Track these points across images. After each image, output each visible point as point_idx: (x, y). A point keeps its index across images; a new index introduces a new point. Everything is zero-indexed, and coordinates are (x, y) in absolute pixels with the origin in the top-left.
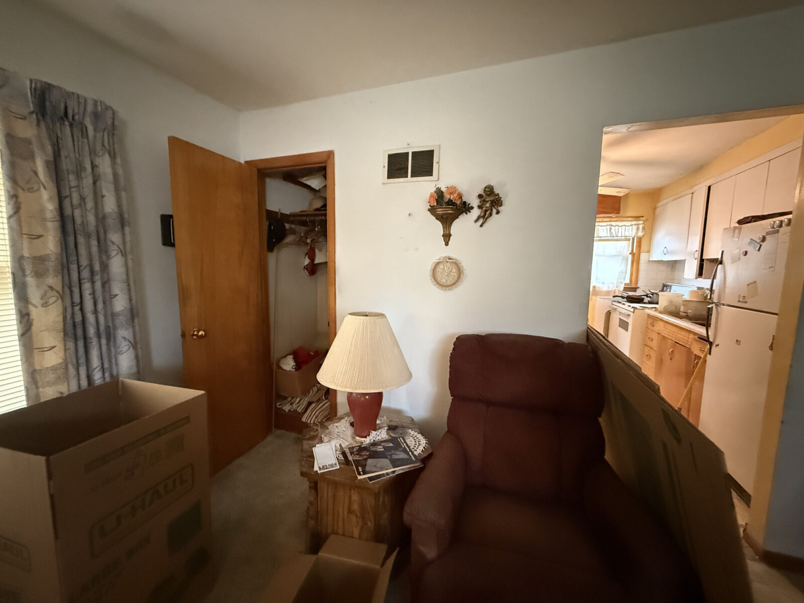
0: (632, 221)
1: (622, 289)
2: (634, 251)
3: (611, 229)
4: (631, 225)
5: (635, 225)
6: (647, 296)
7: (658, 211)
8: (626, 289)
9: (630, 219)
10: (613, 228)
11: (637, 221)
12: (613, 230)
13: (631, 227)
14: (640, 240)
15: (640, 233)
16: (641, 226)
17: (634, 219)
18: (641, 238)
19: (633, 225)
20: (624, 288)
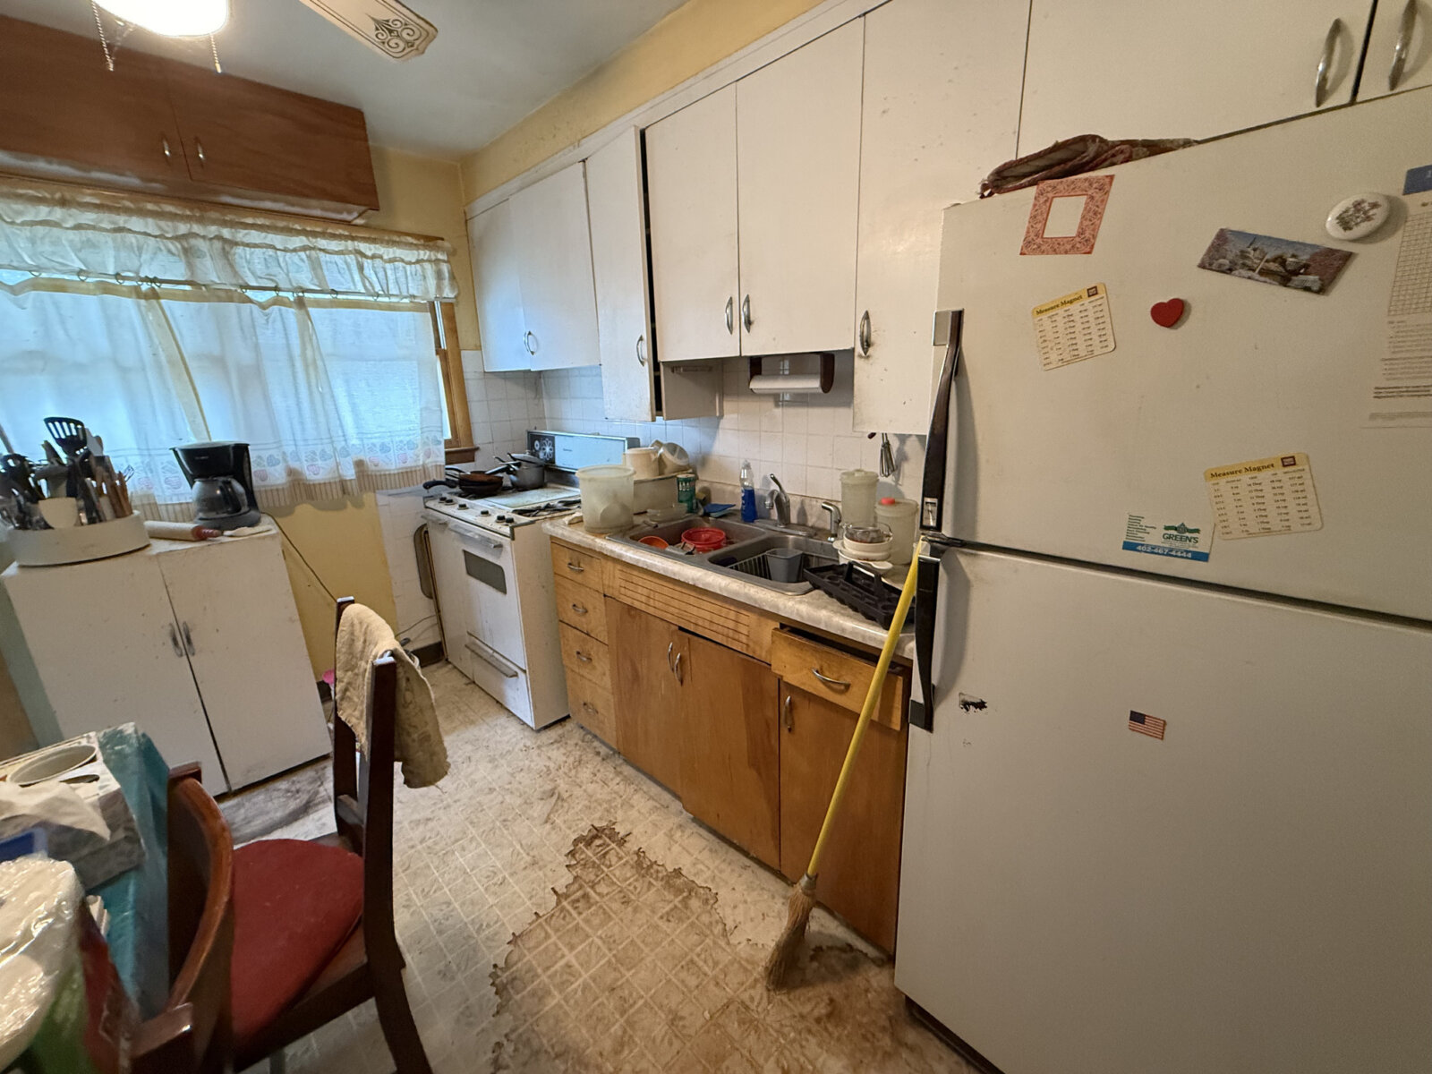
0: (417, 247)
1: (442, 459)
2: (444, 346)
3: (361, 268)
4: (418, 262)
5: (429, 261)
6: (507, 470)
7: (478, 226)
8: (451, 457)
9: (410, 239)
10: (367, 263)
11: (430, 248)
12: (368, 271)
13: (418, 266)
14: (450, 310)
15: (448, 293)
16: (445, 268)
17: (422, 242)
18: (452, 304)
19: (423, 261)
20: (447, 453)
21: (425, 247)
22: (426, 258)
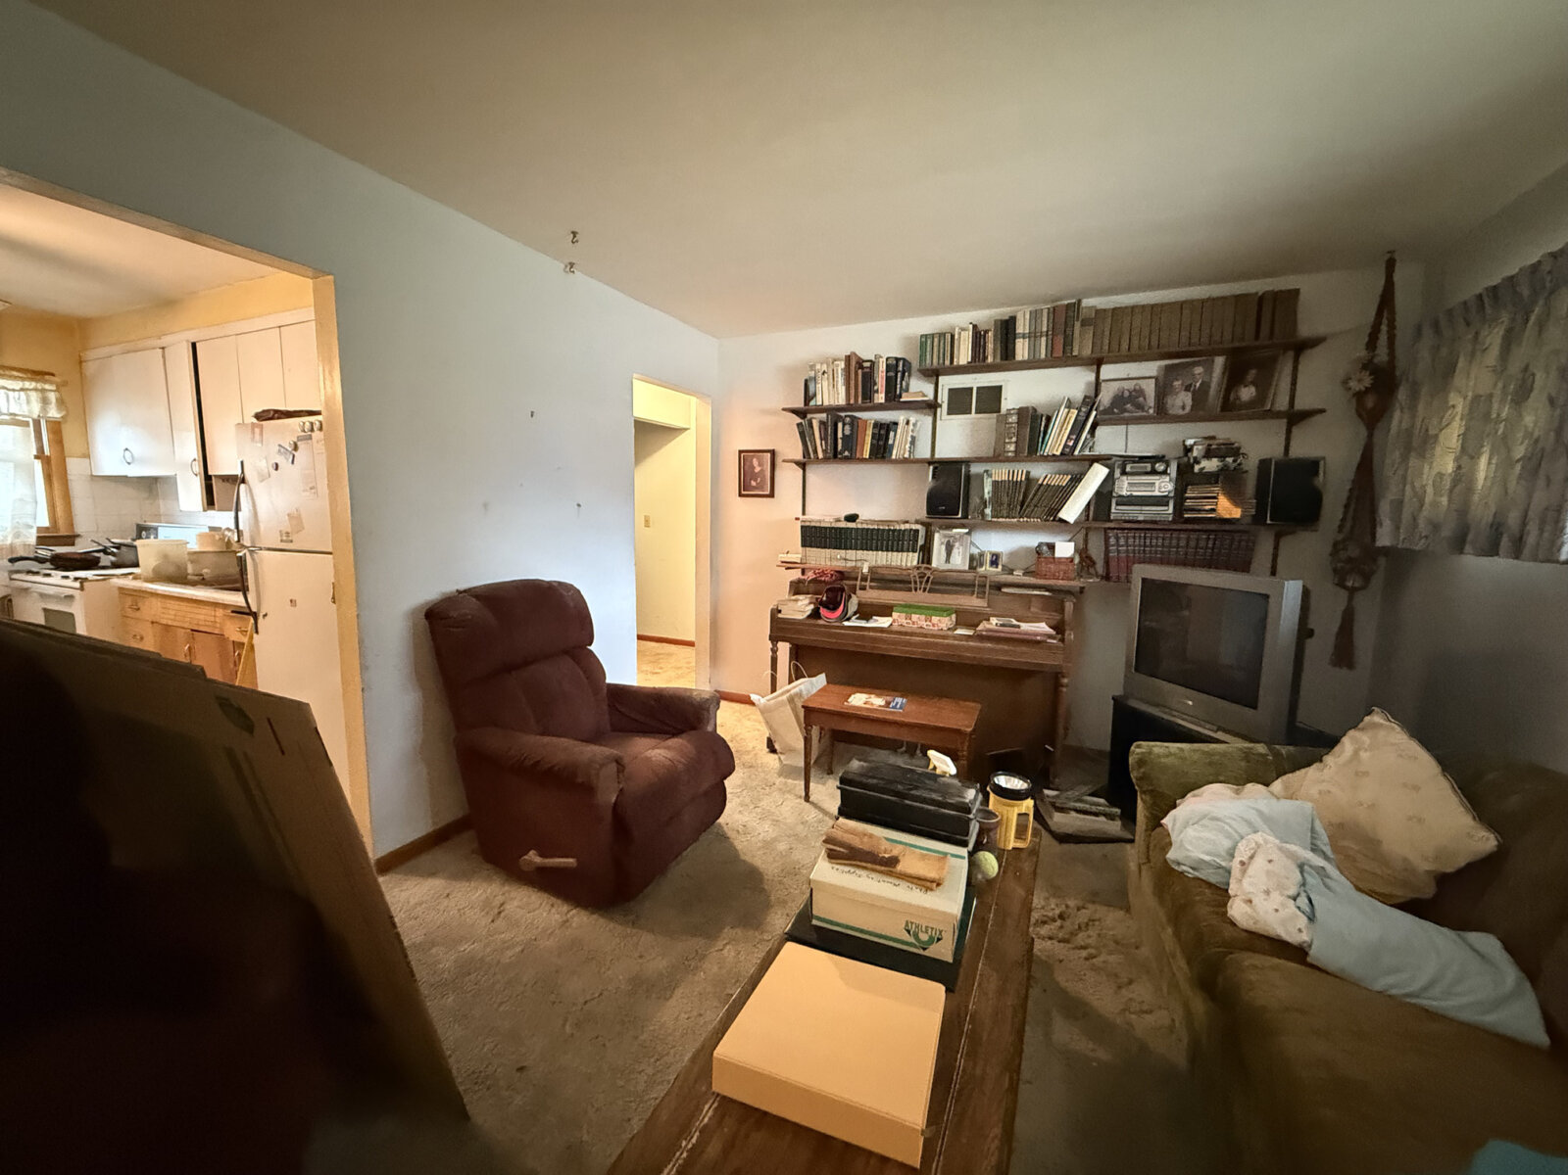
0: (23, 379)
1: (33, 540)
2: (47, 452)
4: (22, 390)
5: (35, 390)
6: (105, 551)
7: (90, 368)
8: (44, 540)
9: (15, 373)
11: (37, 381)
13: (22, 393)
14: (56, 428)
15: (54, 413)
16: (52, 397)
17: (29, 376)
18: (59, 422)
19: (27, 389)
20: (38, 537)
21: (31, 380)
22: (31, 387)
